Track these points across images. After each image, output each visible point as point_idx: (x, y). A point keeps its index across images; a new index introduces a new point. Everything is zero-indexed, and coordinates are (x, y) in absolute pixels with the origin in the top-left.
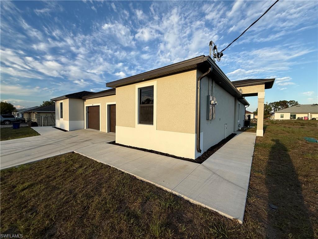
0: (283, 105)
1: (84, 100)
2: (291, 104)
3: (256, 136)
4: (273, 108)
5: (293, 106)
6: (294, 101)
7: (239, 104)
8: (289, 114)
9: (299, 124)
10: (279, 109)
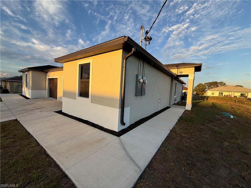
0: (215, 85)
1: (47, 72)
2: (221, 84)
3: (185, 110)
4: (207, 87)
5: (222, 86)
6: (223, 82)
7: (176, 83)
8: (218, 92)
9: (224, 100)
10: (212, 88)
